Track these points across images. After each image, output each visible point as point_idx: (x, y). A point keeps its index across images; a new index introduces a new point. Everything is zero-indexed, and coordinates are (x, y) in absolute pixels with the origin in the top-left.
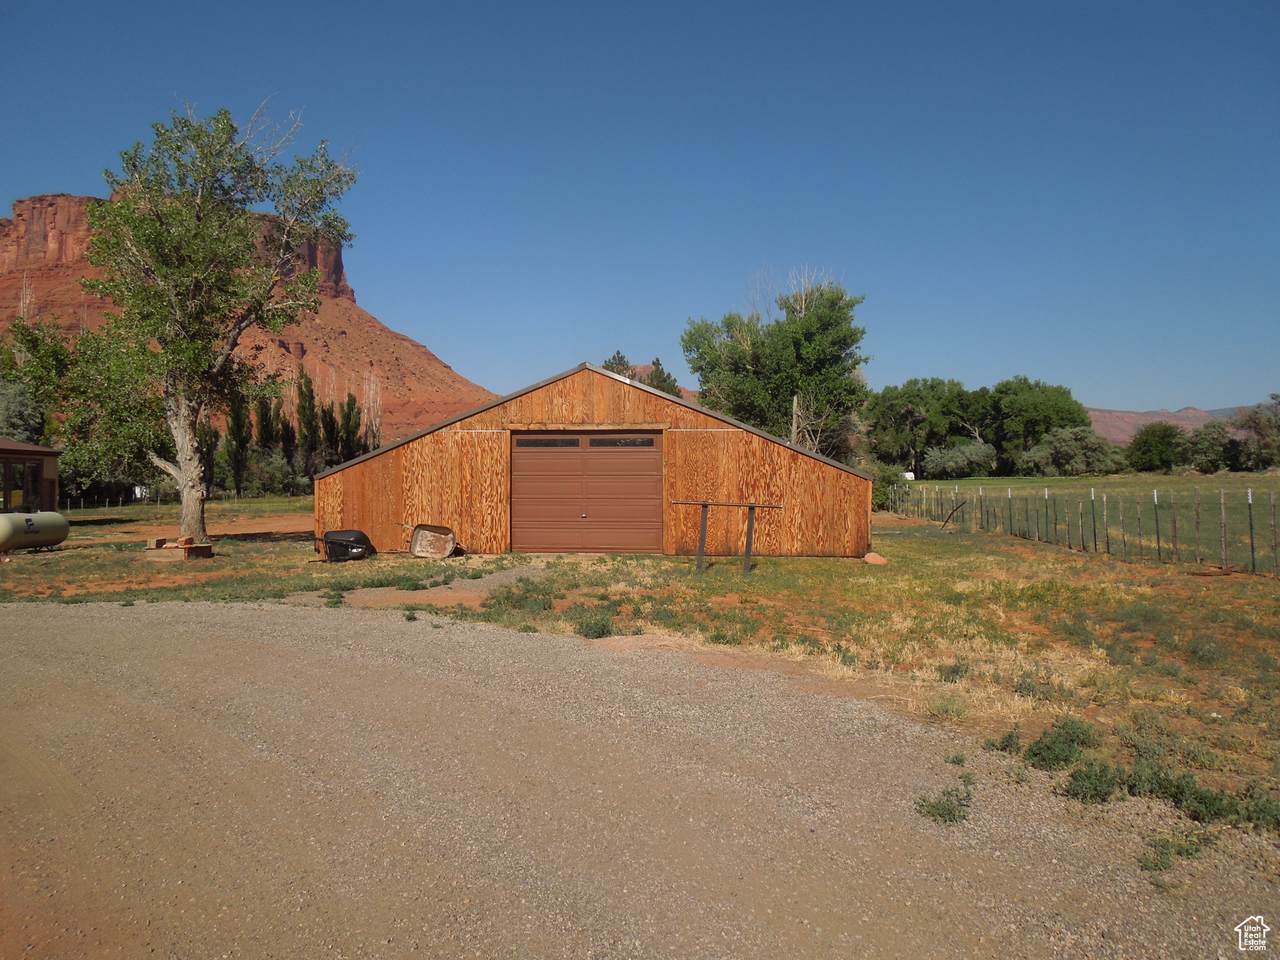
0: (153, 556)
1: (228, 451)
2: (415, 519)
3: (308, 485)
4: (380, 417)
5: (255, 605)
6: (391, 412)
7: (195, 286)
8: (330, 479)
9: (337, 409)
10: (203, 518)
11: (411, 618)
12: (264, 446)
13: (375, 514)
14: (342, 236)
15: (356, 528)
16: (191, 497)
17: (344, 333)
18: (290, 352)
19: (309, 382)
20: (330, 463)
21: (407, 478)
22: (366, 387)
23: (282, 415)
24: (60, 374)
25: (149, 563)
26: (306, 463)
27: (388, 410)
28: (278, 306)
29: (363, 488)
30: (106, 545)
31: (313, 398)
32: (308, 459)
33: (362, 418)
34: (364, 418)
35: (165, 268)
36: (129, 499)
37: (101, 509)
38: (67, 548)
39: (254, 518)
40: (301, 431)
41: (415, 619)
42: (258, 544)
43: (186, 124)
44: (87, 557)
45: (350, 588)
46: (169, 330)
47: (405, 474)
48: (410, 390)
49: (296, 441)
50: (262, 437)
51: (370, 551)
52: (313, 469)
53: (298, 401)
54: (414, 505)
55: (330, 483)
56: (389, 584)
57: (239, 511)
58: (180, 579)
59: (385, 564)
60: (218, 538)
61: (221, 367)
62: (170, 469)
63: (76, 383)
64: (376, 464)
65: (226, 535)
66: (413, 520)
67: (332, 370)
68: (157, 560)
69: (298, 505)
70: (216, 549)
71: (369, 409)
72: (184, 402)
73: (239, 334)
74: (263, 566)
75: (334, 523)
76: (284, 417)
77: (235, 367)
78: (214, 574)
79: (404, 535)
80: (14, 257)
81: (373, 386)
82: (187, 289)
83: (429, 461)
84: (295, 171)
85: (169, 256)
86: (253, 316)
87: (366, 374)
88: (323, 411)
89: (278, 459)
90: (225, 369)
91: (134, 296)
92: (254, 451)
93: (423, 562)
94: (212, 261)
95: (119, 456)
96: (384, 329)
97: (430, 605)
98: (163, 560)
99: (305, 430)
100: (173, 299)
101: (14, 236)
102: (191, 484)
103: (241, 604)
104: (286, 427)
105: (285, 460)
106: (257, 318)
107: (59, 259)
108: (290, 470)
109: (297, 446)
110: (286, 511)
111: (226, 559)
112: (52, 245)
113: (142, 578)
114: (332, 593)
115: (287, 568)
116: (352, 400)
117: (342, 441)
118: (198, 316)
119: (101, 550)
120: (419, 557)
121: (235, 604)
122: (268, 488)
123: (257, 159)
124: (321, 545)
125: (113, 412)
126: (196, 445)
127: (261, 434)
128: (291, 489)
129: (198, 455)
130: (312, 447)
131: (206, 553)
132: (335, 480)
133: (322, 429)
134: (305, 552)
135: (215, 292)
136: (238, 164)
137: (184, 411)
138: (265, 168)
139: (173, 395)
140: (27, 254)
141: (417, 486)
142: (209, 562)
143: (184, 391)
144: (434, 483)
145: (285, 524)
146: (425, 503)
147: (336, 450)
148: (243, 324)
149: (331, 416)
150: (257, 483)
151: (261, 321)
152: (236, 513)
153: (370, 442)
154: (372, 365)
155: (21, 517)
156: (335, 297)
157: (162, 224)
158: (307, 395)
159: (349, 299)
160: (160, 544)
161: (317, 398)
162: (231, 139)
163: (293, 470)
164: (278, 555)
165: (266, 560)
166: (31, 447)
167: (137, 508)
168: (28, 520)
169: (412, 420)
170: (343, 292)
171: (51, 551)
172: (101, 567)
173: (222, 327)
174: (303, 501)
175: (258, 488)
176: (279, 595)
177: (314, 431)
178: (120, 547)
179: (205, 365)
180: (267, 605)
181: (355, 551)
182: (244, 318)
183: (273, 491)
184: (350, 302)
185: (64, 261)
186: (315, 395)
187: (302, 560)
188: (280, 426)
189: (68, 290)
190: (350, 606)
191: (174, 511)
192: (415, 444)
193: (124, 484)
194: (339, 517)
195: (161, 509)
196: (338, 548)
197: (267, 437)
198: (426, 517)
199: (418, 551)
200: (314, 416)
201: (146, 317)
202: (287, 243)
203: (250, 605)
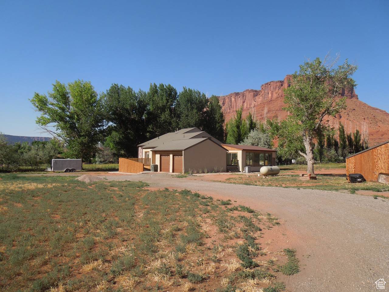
0: (301, 178)
1: (318, 149)
2: (379, 171)
3: (343, 160)
4: (368, 137)
5: (331, 192)
6: (372, 135)
7: (311, 106)
8: (351, 159)
9: (352, 135)
10: (313, 169)
11: (376, 198)
12: (329, 147)
13: (365, 169)
14: (353, 86)
15: (359, 173)
16: (310, 163)
17: (354, 109)
18: (336, 118)
19: (343, 127)
20: (350, 153)
21: (376, 158)
22: (362, 127)
23: (334, 138)
24: (278, 132)
25: (300, 180)
26: (342, 153)
27: (371, 134)
28: (334, 109)
29: (361, 161)
30: (289, 175)
31: (344, 132)
32: (343, 151)
33: (361, 138)
34: (362, 138)
35: (303, 102)
36: (291, 163)
37: (284, 166)
38: (279, 175)
39: (326, 169)
40: (340, 142)
41: (377, 199)
42: (329, 177)
43: (308, 64)
44: (285, 178)
45: (357, 190)
46: (304, 118)
47: (375, 157)
48: (379, 127)
49: (339, 146)
50: (328, 145)
51: (364, 180)
52: (344, 155)
53: (339, 133)
54: (378, 167)
55: (350, 160)
56: (369, 190)
57: (321, 167)
58: (309, 185)
59: (368, 184)
60: (317, 175)
61: (318, 127)
62: (304, 155)
63: (281, 134)
64: (365, 154)
65: (319, 174)
66: (378, 171)
67: (350, 122)
68: (302, 179)
69: (340, 166)
70: (317, 178)
71: (364, 135)
72: (308, 137)
73: (323, 117)
74: (331, 183)
75: (352, 171)
76: (335, 138)
77: (321, 127)
78: (317, 184)
79: (375, 176)
80: (261, 100)
81: (365, 127)
82: (308, 107)
83: (384, 153)
84: (338, 70)
85: (304, 99)
86: (326, 112)
87: (362, 123)
88: (348, 136)
89: (333, 151)
90: (319, 128)
91: (295, 110)
92: (325, 149)
93: (382, 184)
94: (315, 99)
95: (291, 152)
96: (369, 107)
97: (382, 196)
98: (304, 179)
99: (342, 142)
100: (305, 110)
101: (261, 94)
102: (310, 159)
103: (327, 191)
104: (336, 142)
105: (335, 152)
106: (328, 113)
107: (272, 98)
108: (337, 155)
109: (339, 147)
110: (336, 168)
111: (320, 180)
112: (270, 95)
113: (299, 184)
114: (352, 191)
115: (338, 184)
116: (358, 132)
117: (354, 145)
118: (311, 114)
119: (287, 176)
120: (381, 183)
121: (325, 191)
122: (330, 160)
123: (327, 69)
124: (348, 178)
125: (290, 140)
126: (311, 149)
127: (327, 144)
128: (337, 161)
129: (312, 151)
130: (344, 147)
131: (314, 178)
132: (352, 159)
133: (347, 142)
134: (343, 180)
135: (316, 107)
136: (322, 71)
137: (308, 140)
138: (329, 71)
139: (305, 135)
140: (264, 98)
141: (380, 161)
142: (316, 181)
143: (308, 134)
144: (386, 160)
145: (336, 171)
146: (382, 166)
147: (352, 149)
148: (324, 115)
149: (350, 138)
150: (326, 159)
151: (329, 114)
152: (321, 168)
153: (364, 145)
154: (365, 119)
155: (270, 167)
156: (351, 98)
157: (302, 91)
158: (342, 131)
159: (356, 98)
160: (303, 175)
161: (345, 132)
162: (319, 65)
163: (338, 155)
164: (335, 180)
165: (332, 181)
166: (269, 150)
167: (293, 165)
168: (271, 168)
169: (381, 137)
170: (354, 96)
171: (276, 176)
172: (289, 180)
173: (318, 116)
174: (342, 164)
175: (327, 160)
176: (337, 190)
177: (345, 142)
178: (292, 176)
179: (313, 127)
180: (334, 192)
181: (359, 180)
182: (324, 113)
183: (331, 161)
184: (356, 99)
185: (273, 99)
186: (345, 131)
187: (343, 182)
188: (333, 141)
189: (274, 106)
190: (357, 194)
191: (303, 167)
192: (379, 148)
193: (289, 159)
194: (354, 170)
195: (299, 166)
196: (353, 179)
197: (330, 145)
198: (383, 170)
199: (380, 181)
200: (345, 138)
201: (298, 116)
202: (336, 90)
203: (329, 191)
